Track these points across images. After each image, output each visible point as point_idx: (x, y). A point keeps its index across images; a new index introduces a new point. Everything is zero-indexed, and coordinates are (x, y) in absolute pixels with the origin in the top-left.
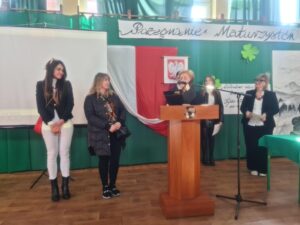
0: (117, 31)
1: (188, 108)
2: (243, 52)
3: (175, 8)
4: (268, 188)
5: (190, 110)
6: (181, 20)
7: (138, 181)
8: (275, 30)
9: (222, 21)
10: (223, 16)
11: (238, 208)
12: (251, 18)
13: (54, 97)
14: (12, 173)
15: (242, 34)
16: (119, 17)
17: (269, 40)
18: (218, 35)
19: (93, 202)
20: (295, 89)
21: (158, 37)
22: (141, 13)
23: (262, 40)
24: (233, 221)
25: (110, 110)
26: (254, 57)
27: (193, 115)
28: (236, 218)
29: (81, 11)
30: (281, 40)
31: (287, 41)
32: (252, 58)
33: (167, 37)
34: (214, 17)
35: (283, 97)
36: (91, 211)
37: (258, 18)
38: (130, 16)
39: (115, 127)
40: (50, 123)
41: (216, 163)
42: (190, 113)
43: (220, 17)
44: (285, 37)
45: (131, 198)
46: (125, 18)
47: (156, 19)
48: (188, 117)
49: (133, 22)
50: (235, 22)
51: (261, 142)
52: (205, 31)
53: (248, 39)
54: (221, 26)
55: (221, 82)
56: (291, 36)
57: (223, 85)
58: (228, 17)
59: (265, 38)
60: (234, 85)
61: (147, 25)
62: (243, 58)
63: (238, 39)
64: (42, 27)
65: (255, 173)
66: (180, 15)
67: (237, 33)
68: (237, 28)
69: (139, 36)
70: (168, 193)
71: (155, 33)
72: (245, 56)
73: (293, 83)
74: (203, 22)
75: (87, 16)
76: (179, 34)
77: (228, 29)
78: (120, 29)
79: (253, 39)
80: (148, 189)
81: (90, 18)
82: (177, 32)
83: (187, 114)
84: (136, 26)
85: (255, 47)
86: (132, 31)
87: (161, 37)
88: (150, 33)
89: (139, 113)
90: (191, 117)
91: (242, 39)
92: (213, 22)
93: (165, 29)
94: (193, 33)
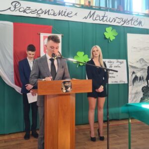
1: (64, 83)
2: (105, 33)
6: (55, 3)
8: (129, 17)
9: (89, 7)
10: (89, 2)
12: (111, 7)
15: (105, 18)
17: (125, 25)
18: (86, 18)
20: (143, 64)
23: (120, 25)
26: (114, 38)
27: (69, 89)
30: (133, 26)
31: (137, 26)
32: (112, 38)
33: (43, 16)
34: (83, 3)
35: (135, 70)
37: (116, 8)
42: (67, 88)
43: (87, 4)
44: (136, 23)
48: (64, 91)
50: (100, 9)
53: (109, 23)
54: (89, 11)
56: (140, 23)
58: (94, 4)
59: (122, 23)
62: (105, 38)
63: (101, 22)
67: (101, 18)
68: (101, 13)
71: (32, 12)
72: (107, 37)
73: (142, 59)
74: (74, 5)
76: (54, 14)
77: (94, 14)
79: (113, 23)
82: (52, 12)
83: (64, 88)
84: (14, 4)
85: (114, 30)
86: (10, 8)
87: (38, 16)
88: (28, 11)
89: (16, 84)
90: (67, 91)
91: (105, 23)
92: (83, 7)
93: (41, 9)
94: (66, 14)
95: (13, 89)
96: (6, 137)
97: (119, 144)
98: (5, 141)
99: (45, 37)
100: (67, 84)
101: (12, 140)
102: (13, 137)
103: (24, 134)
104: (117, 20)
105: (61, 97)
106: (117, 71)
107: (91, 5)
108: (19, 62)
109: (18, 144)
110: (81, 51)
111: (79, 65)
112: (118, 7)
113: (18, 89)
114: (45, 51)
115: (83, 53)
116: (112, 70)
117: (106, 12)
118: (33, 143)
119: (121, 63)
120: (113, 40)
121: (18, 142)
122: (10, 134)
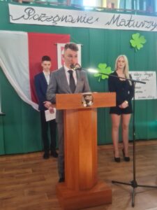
0: (8, 15)
1: (85, 96)
2: (131, 41)
6: (73, 7)
7: (33, 171)
10: (113, 5)
11: (133, 195)
12: (138, 9)
15: (131, 23)
16: (9, 2)
17: (155, 30)
18: (108, 24)
21: (50, 23)
23: (149, 30)
26: (142, 46)
27: (90, 103)
32: (140, 46)
33: (60, 24)
34: (105, 6)
37: (145, 9)
42: (87, 101)
43: (110, 7)
47: (49, 5)
48: (85, 105)
49: (25, 7)
50: (125, 12)
52: (97, 20)
53: (136, 29)
54: (112, 15)
55: (112, 70)
58: (118, 6)
59: (152, 27)
61: (39, 10)
62: (132, 47)
63: (127, 28)
66: (72, 3)
67: (127, 23)
68: (126, 17)
69: (32, 22)
71: (48, 19)
72: (134, 45)
74: (95, 10)
76: (72, 21)
77: (118, 18)
78: (11, 13)
79: (140, 29)
80: (44, 179)
82: (69, 19)
83: (85, 102)
84: (27, 11)
85: (142, 37)
86: (23, 16)
87: (54, 24)
88: (43, 19)
89: (33, 101)
90: (88, 106)
91: (132, 28)
92: (105, 10)
93: (57, 16)
94: (85, 21)
95: (30, 106)
96: (25, 157)
97: (146, 165)
98: (24, 161)
99: (62, 48)
100: (88, 98)
101: (31, 159)
102: (32, 156)
103: (43, 153)
104: (146, 24)
105: (81, 112)
106: (145, 83)
107: (115, 7)
108: (36, 77)
109: (37, 163)
110: (103, 63)
111: (101, 79)
113: (36, 106)
114: (63, 64)
115: (105, 65)
116: (138, 82)
117: (133, 15)
118: (52, 162)
119: (150, 75)
120: (141, 48)
121: (37, 161)
122: (29, 153)
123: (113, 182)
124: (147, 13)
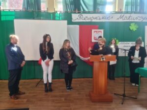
2: (130, 27)
3: (98, 6)
4: (139, 91)
5: (103, 57)
6: (101, 13)
10: (121, 10)
11: (123, 100)
13: (46, 50)
14: (28, 79)
15: (130, 18)
16: (72, 12)
17: (144, 21)
18: (118, 19)
19: (61, 93)
21: (89, 21)
22: (82, 10)
24: (121, 105)
25: (69, 55)
28: (122, 104)
29: (56, 10)
32: (135, 29)
33: (94, 21)
34: (117, 10)
36: (61, 97)
37: (138, 11)
38: (77, 11)
39: (71, 62)
40: (45, 61)
41: (116, 78)
43: (119, 10)
45: (77, 93)
46: (75, 13)
47: (89, 12)
49: (78, 14)
50: (127, 13)
51: (136, 71)
52: (112, 17)
53: (133, 21)
54: (119, 15)
55: (119, 41)
57: (120, 43)
58: (124, 10)
60: (126, 42)
61: (85, 15)
62: (130, 30)
63: (128, 21)
64: (40, 19)
65: (134, 84)
66: (100, 10)
67: (128, 18)
68: (128, 15)
69: (81, 21)
70: (93, 92)
71: (88, 19)
72: (131, 29)
74: (111, 13)
75: (58, 13)
76: (100, 19)
77: (123, 16)
79: (136, 21)
81: (60, 14)
82: (98, 18)
85: (136, 25)
87: (91, 21)
88: (86, 19)
89: (80, 55)
90: (103, 60)
91: (130, 21)
92: (116, 13)
93: (93, 17)
94: (106, 18)
95: (79, 58)
99: (94, 32)
101: (78, 81)
102: (79, 79)
104: (139, 18)
112: (140, 10)
114: (94, 39)
123: (115, 94)
124: (140, 13)
